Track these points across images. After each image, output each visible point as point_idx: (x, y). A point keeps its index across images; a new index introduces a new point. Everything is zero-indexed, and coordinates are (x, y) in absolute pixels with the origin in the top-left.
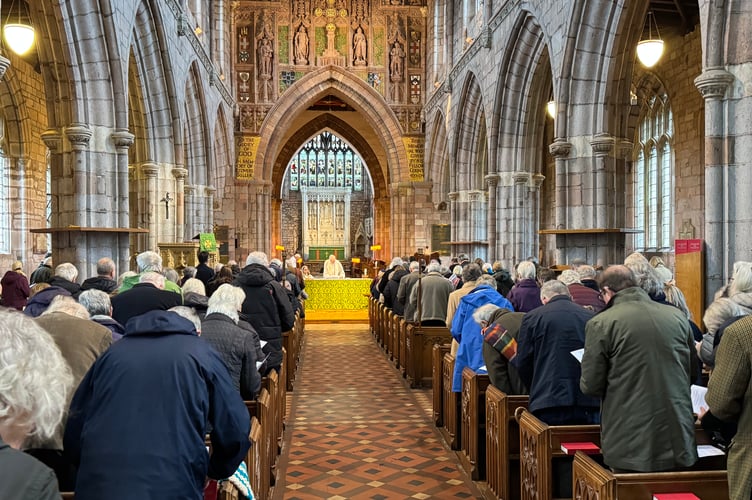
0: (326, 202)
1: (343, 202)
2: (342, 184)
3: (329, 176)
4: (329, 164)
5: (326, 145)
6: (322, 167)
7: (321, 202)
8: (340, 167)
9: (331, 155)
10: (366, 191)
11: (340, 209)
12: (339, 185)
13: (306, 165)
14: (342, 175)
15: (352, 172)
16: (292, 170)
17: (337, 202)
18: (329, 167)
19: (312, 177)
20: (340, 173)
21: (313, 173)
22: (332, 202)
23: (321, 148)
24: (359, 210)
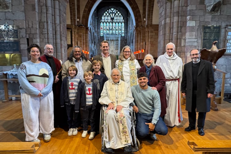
0: (112, 40)
1: (118, 40)
2: (118, 34)
3: (113, 31)
4: (113, 27)
5: (112, 21)
6: (111, 28)
7: (111, 40)
8: (117, 28)
9: (114, 24)
10: (125, 37)
11: (117, 43)
12: (117, 34)
13: (105, 28)
14: (118, 31)
15: (121, 30)
16: (101, 29)
17: (116, 40)
18: (113, 28)
19: (108, 32)
20: (117, 30)
21: (108, 30)
22: (114, 40)
23: (111, 22)
24: (123, 43)
